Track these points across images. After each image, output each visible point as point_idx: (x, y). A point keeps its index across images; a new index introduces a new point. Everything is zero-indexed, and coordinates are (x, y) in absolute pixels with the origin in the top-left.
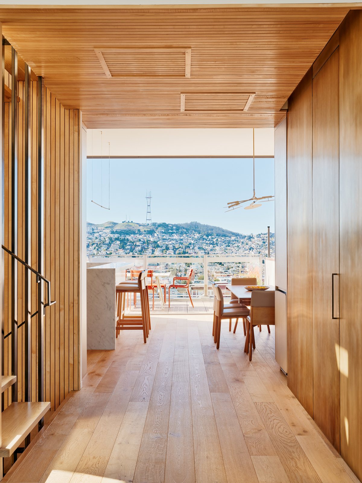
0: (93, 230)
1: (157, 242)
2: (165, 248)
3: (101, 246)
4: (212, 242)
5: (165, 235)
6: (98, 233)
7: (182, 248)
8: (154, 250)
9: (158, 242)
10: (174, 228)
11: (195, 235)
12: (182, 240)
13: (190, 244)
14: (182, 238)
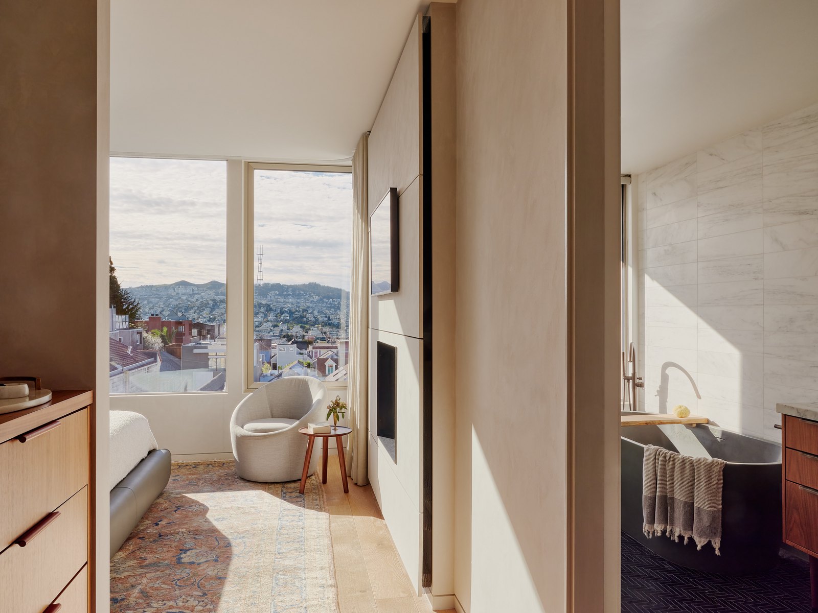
0: (193, 291)
1: (269, 306)
2: (279, 312)
3: (202, 309)
4: (333, 305)
5: (280, 297)
6: (200, 294)
7: (299, 312)
8: (267, 314)
9: (271, 306)
10: (290, 289)
11: (313, 298)
12: (299, 303)
13: (308, 307)
14: (298, 301)
